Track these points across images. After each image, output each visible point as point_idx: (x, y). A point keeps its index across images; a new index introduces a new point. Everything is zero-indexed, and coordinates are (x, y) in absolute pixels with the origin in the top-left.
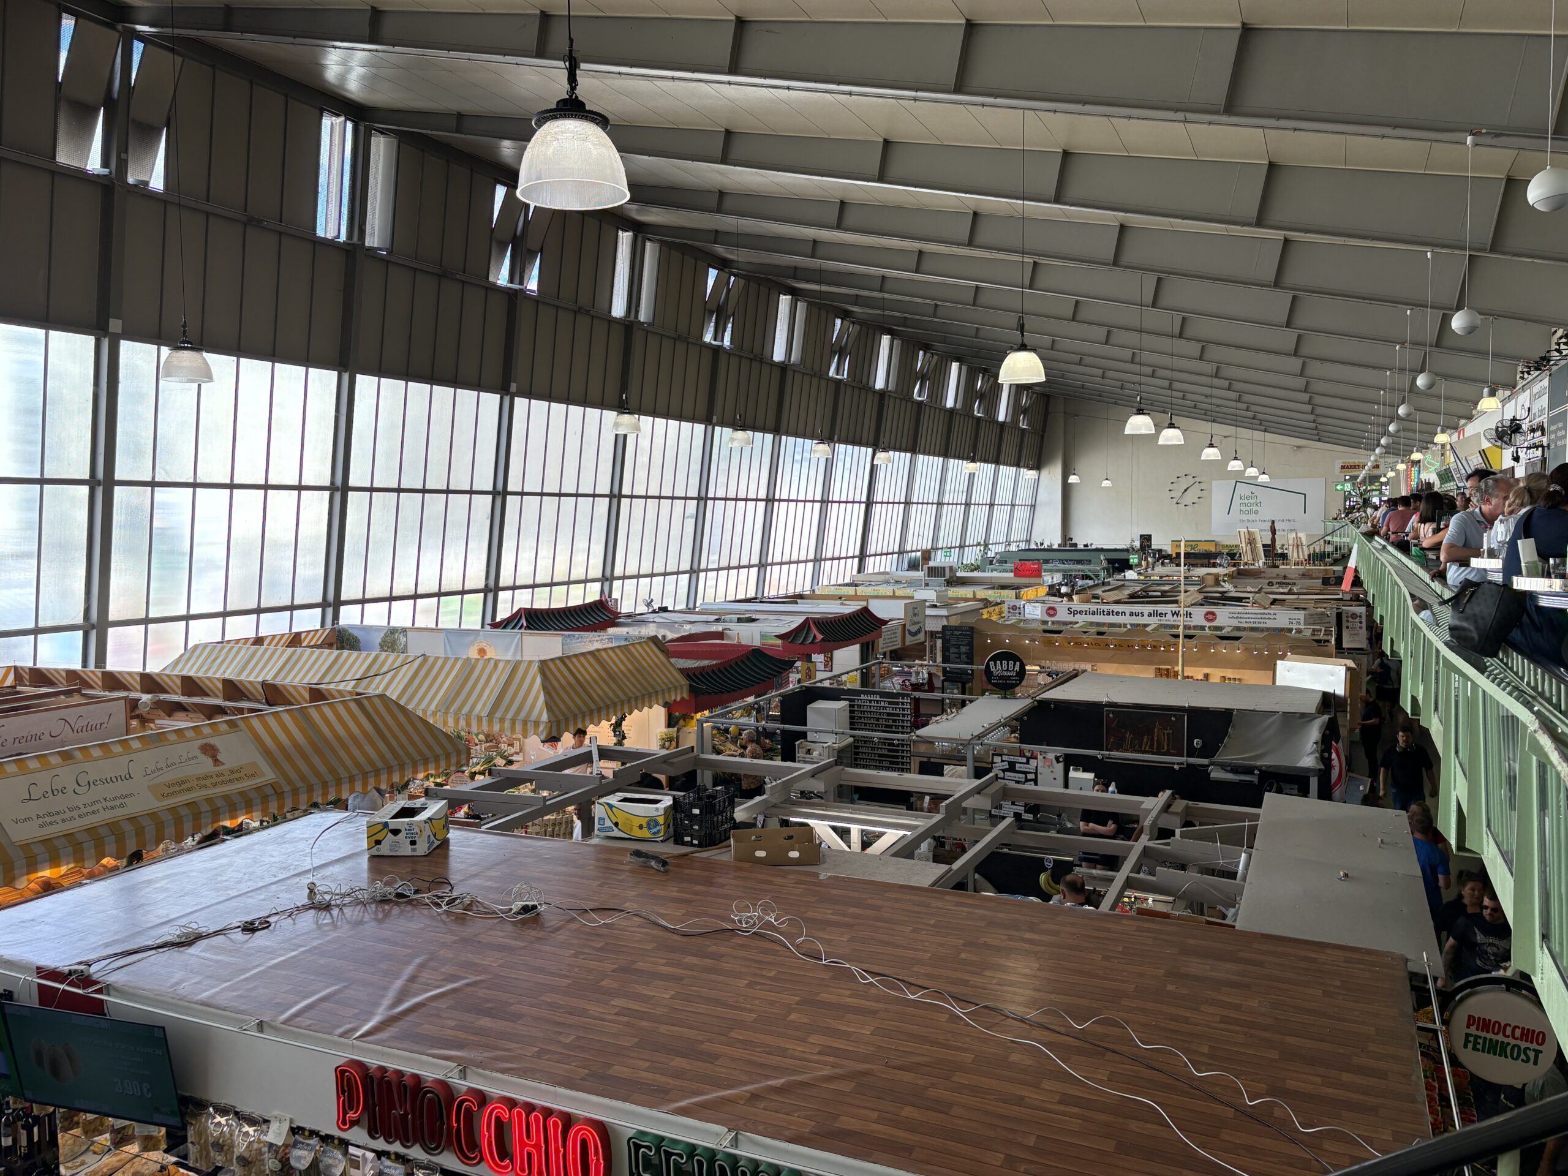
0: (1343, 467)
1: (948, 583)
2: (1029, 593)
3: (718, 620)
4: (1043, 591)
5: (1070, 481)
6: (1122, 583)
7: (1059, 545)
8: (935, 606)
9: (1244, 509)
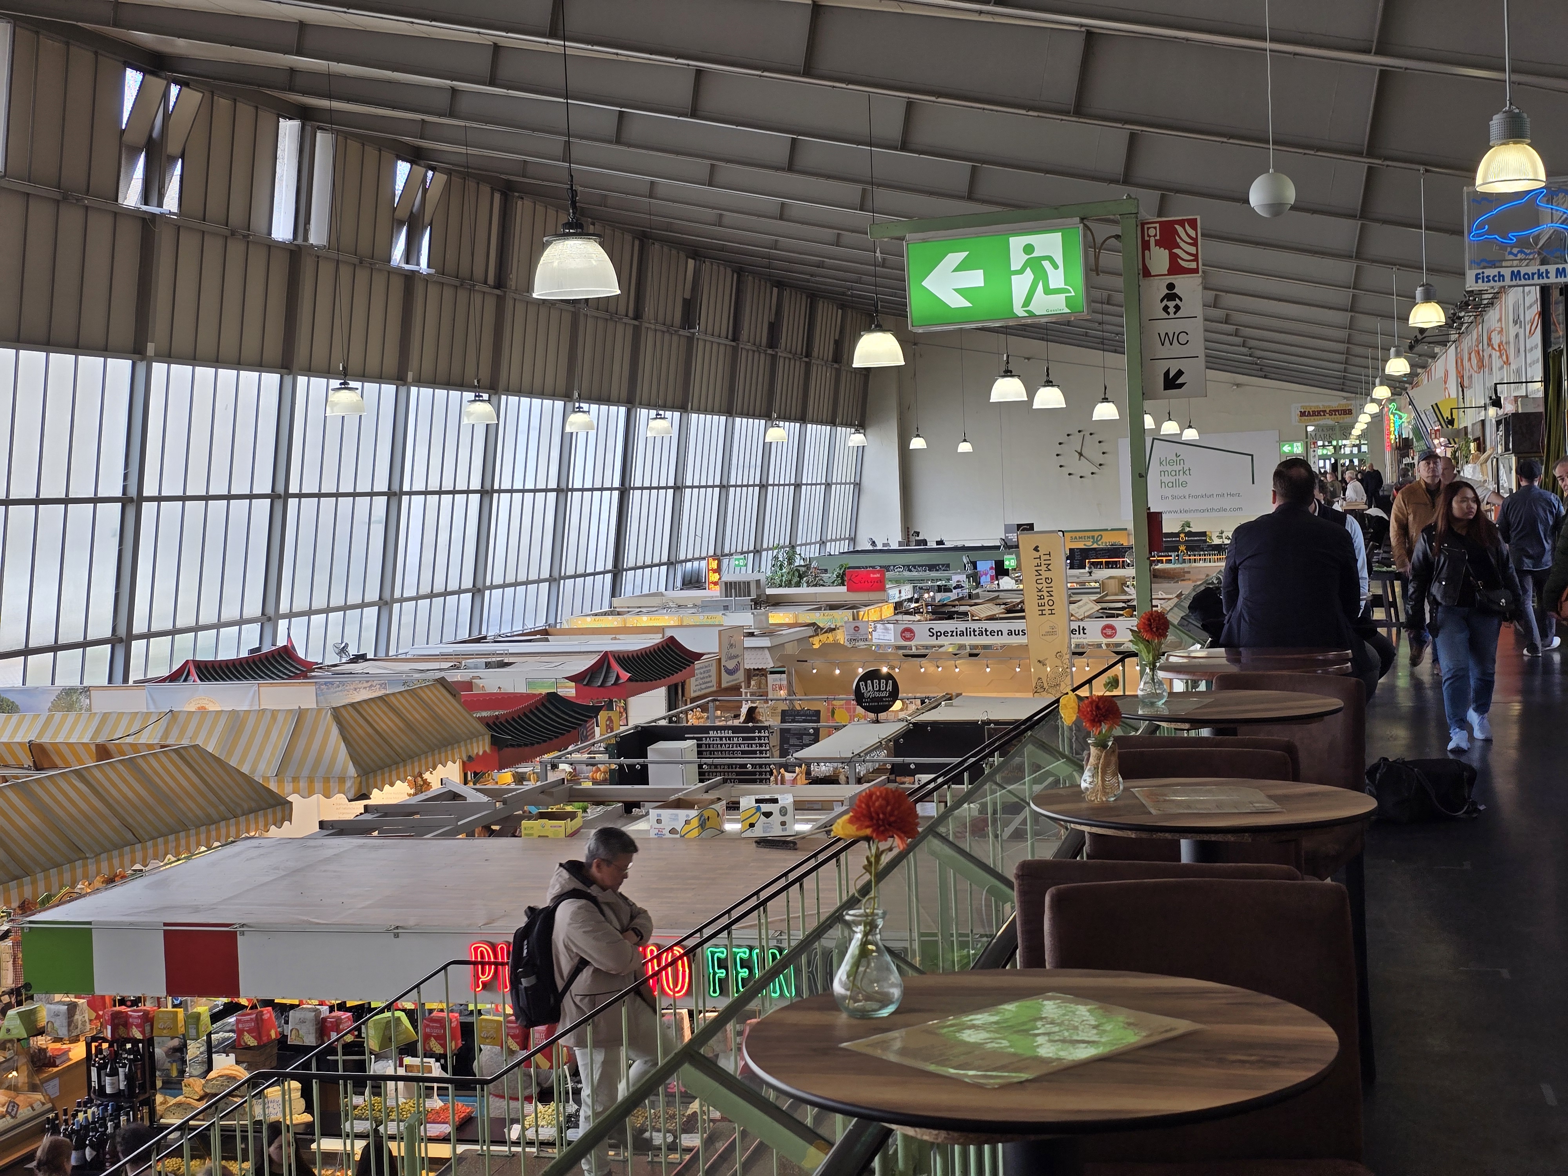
0: (1303, 414)
1: (756, 604)
2: (870, 614)
3: (454, 667)
4: (888, 611)
5: (911, 447)
6: (996, 594)
7: (900, 544)
8: (752, 635)
9: (1166, 479)
